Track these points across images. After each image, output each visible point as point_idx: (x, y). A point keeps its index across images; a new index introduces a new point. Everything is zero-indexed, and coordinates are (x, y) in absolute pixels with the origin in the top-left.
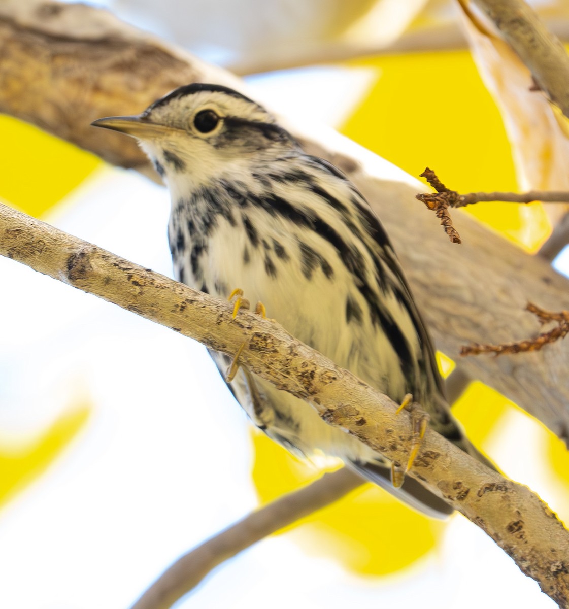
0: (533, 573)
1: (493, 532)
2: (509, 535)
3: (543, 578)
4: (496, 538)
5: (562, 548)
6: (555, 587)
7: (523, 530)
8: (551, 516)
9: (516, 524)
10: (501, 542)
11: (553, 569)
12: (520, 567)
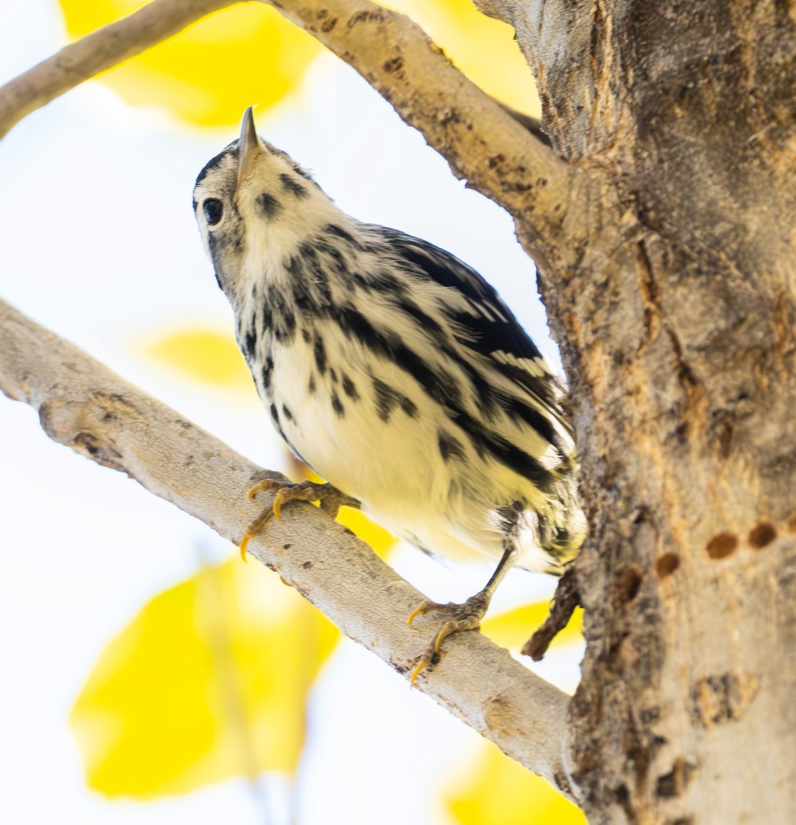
0: (416, 122)
1: (366, 71)
2: (387, 75)
3: (428, 128)
4: (370, 79)
5: (453, 91)
6: (443, 139)
7: (403, 69)
8: (439, 52)
9: (395, 61)
10: (378, 84)
11: (441, 117)
12: (400, 114)
